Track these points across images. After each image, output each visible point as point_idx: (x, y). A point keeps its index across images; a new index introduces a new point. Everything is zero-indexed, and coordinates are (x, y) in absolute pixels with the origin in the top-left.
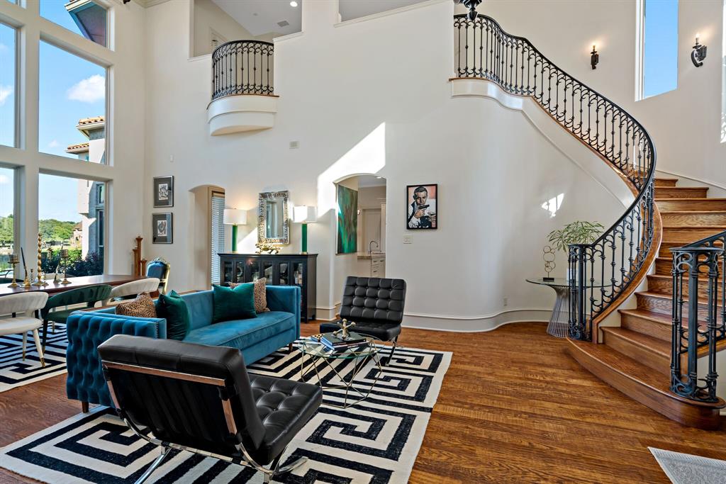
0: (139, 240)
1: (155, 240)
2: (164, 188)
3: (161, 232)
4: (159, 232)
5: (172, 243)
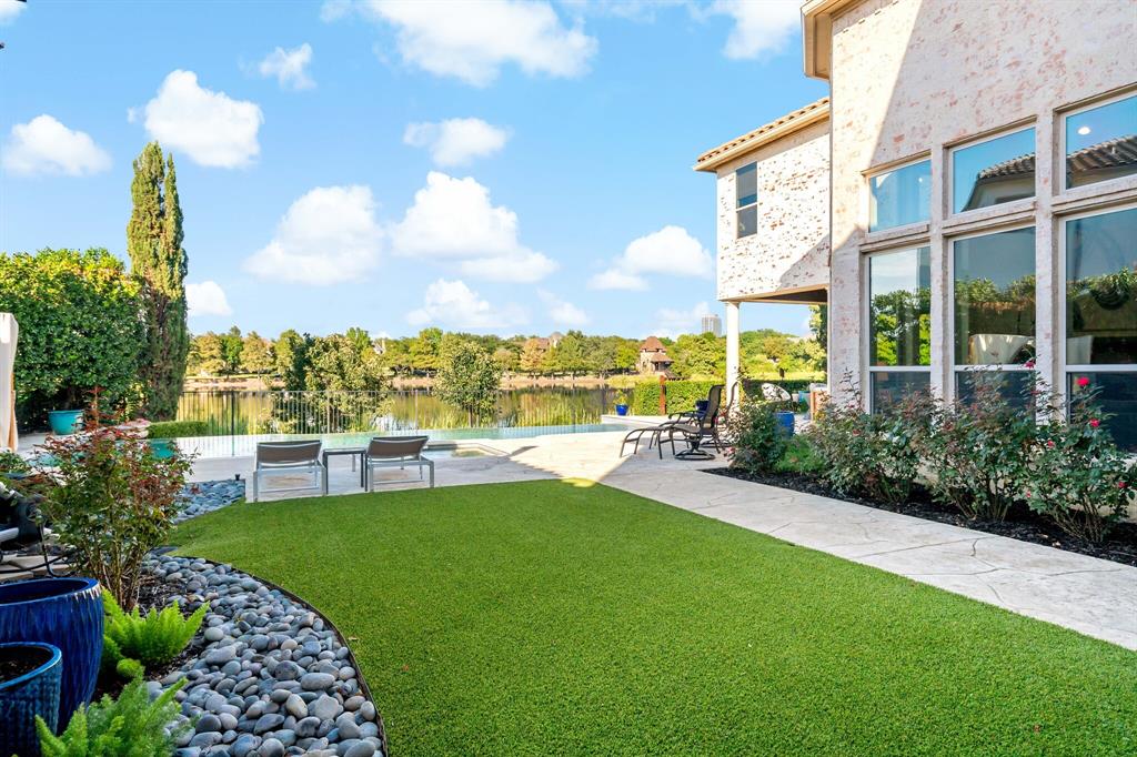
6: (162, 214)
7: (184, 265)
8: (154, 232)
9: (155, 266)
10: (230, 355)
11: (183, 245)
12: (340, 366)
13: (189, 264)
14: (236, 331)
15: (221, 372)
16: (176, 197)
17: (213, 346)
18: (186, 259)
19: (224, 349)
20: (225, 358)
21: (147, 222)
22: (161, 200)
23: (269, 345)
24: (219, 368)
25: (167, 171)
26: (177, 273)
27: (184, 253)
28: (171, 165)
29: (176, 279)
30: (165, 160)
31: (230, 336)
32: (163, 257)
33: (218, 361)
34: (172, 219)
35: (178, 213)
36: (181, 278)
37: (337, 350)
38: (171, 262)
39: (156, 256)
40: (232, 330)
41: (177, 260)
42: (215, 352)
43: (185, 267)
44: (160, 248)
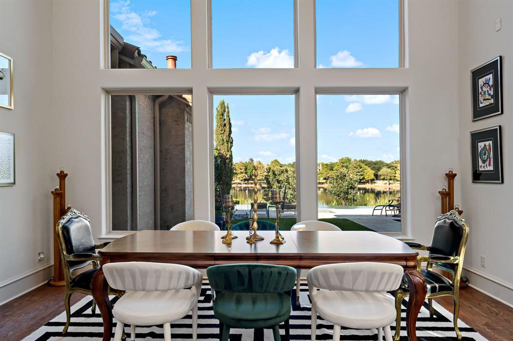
0: (451, 177)
1: (477, 176)
2: (486, 83)
3: (484, 162)
4: (480, 163)
5: (503, 182)
6: (225, 125)
7: (232, 143)
8: (222, 132)
9: (223, 144)
10: (249, 172)
11: (232, 136)
12: (288, 179)
13: (233, 142)
14: (252, 160)
15: (245, 180)
16: (230, 120)
17: (242, 168)
18: (232, 141)
19: (246, 169)
20: (246, 173)
21: (220, 129)
22: (224, 120)
23: (266, 167)
24: (244, 178)
25: (226, 110)
26: (229, 146)
27: (232, 138)
28: (228, 108)
29: (229, 148)
30: (226, 106)
31: (249, 163)
32: (225, 140)
33: (244, 174)
34: (228, 127)
35: (230, 124)
36: (231, 147)
37: (287, 172)
38: (227, 142)
39: (223, 140)
40: (250, 159)
41: (230, 141)
42: (242, 171)
43: (232, 144)
44: (225, 137)
